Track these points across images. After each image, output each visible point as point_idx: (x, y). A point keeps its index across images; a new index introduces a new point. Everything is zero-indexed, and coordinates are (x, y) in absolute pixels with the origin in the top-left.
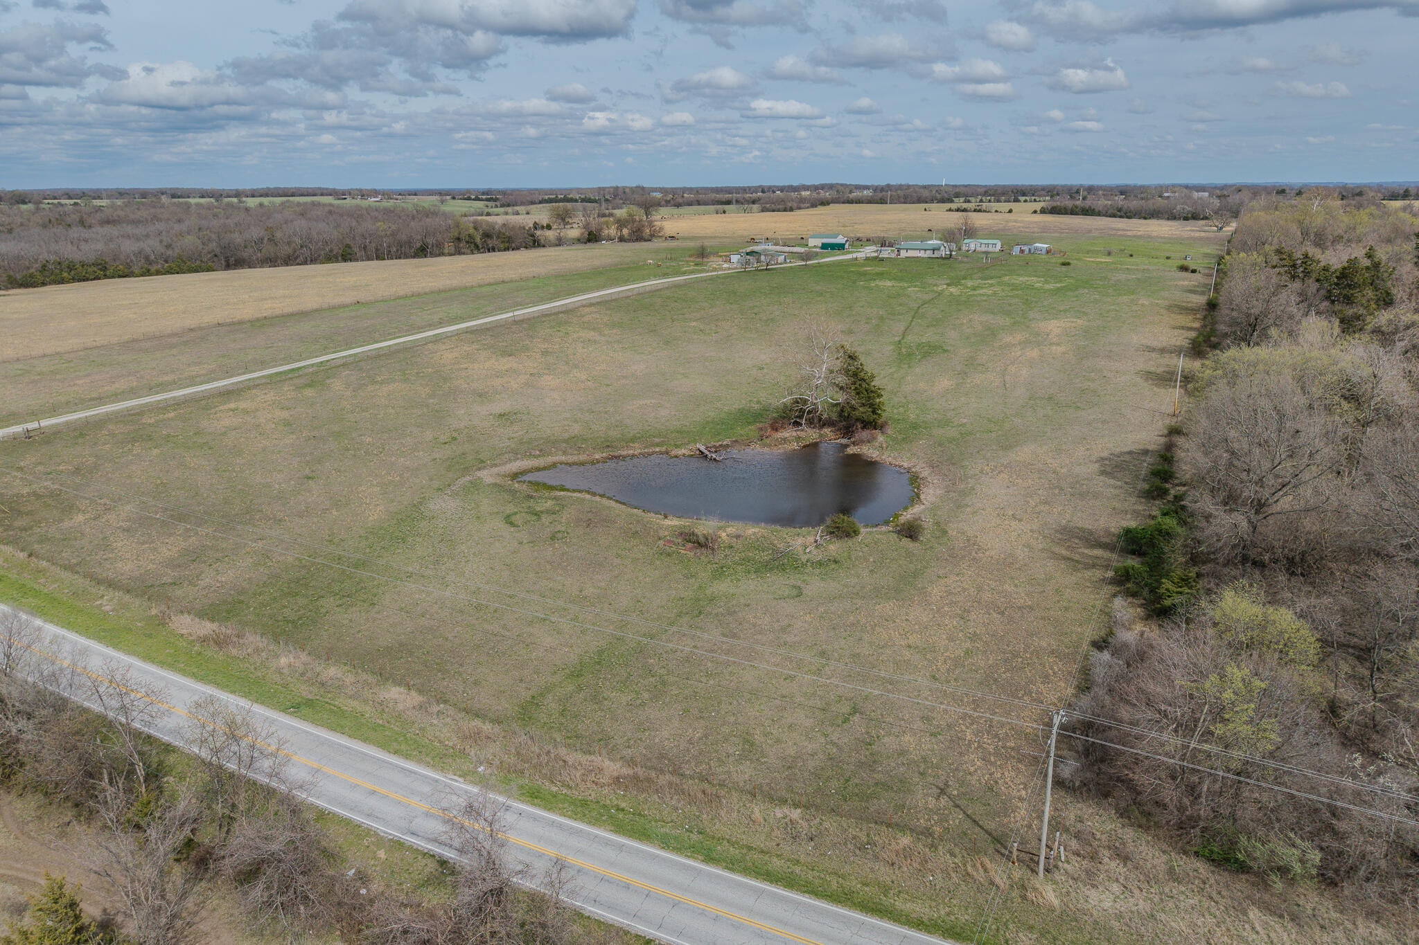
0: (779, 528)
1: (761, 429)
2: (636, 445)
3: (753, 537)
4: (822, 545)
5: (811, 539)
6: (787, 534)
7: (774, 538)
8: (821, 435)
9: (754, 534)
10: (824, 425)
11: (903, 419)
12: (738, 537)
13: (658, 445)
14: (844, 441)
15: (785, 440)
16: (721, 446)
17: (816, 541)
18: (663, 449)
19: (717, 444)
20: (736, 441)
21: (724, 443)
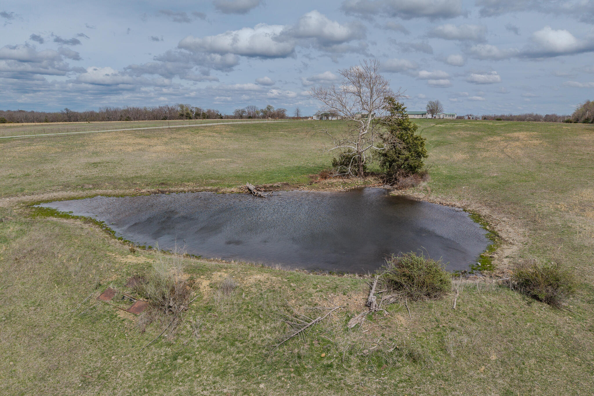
0: (303, 274)
1: (312, 177)
2: (191, 183)
3: (254, 290)
4: (380, 313)
5: (359, 299)
6: (315, 286)
7: (290, 292)
8: (365, 183)
9: (258, 284)
10: (368, 175)
11: (438, 174)
12: (227, 288)
13: (212, 185)
14: (388, 187)
15: (332, 185)
16: (271, 187)
17: (368, 305)
18: (216, 188)
19: (268, 185)
20: (287, 184)
21: (275, 185)
